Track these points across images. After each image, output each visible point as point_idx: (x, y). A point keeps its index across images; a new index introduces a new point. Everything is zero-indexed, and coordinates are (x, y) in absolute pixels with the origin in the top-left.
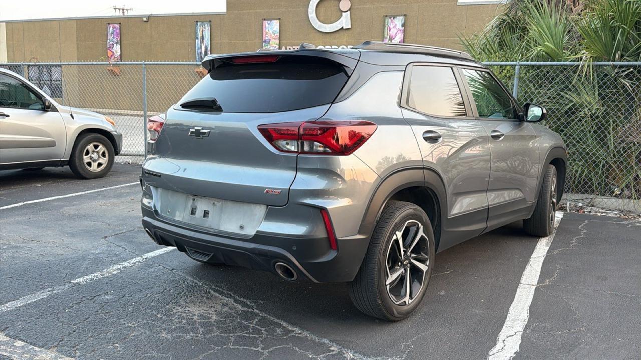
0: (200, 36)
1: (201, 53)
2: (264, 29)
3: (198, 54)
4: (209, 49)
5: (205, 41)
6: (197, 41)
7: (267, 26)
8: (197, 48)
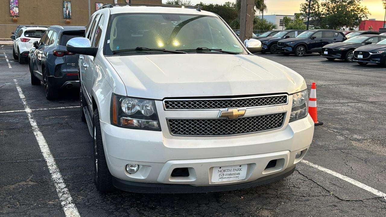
0: (66, 6)
1: (66, 14)
2: (96, 6)
3: (65, 14)
4: (70, 12)
5: (68, 9)
6: (64, 8)
7: (98, 5)
8: (64, 12)
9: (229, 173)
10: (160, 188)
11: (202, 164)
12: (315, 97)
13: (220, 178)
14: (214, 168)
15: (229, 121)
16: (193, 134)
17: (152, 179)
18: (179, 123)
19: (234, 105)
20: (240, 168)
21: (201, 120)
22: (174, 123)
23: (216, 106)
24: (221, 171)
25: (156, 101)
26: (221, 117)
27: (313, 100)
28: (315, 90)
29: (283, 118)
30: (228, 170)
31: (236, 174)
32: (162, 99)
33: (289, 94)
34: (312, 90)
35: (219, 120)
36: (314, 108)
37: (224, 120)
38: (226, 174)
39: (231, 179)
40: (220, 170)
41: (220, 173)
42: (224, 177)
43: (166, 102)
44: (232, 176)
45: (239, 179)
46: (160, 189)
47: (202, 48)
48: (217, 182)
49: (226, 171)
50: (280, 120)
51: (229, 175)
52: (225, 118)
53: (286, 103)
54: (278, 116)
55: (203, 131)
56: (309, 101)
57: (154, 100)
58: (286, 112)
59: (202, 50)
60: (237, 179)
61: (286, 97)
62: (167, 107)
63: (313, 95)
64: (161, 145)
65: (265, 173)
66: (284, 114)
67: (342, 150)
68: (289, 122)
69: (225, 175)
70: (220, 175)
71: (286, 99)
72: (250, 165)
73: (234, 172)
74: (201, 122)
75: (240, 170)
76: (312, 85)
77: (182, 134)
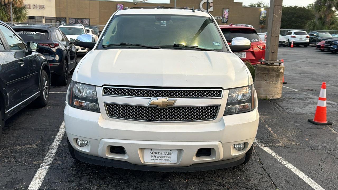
9: (161, 155)
10: (104, 161)
11: (131, 145)
12: (325, 97)
13: (152, 159)
14: (145, 149)
15: (160, 109)
16: (126, 118)
17: (94, 153)
18: (115, 107)
19: (165, 96)
20: (170, 152)
21: (134, 106)
22: (110, 107)
23: (148, 95)
24: (152, 153)
25: (96, 87)
26: (150, 105)
27: (322, 99)
28: (325, 90)
29: (216, 111)
30: (159, 153)
31: (167, 157)
32: (101, 86)
33: (224, 88)
34: (322, 89)
35: (150, 108)
36: (323, 108)
37: (155, 108)
38: (158, 156)
39: (163, 162)
40: (151, 151)
41: (151, 155)
42: (156, 159)
43: (104, 88)
44: (164, 159)
45: (171, 162)
46: (104, 163)
47: (178, 45)
48: (149, 163)
49: (157, 153)
50: (213, 112)
51: (160, 157)
52: (155, 106)
53: (220, 97)
54: (211, 108)
55: (136, 116)
56: (319, 100)
57: (96, 86)
58: (220, 106)
59: (179, 46)
60: (169, 162)
61: (221, 91)
62: (105, 93)
63: (323, 94)
64: (97, 124)
65: (196, 160)
66: (217, 107)
67: (328, 152)
68: (224, 116)
69: (156, 157)
70: (151, 156)
71: (221, 93)
72: (180, 151)
73: (165, 155)
74: (134, 107)
75: (171, 154)
76: (323, 85)
77: (117, 117)
